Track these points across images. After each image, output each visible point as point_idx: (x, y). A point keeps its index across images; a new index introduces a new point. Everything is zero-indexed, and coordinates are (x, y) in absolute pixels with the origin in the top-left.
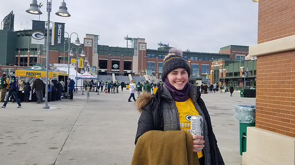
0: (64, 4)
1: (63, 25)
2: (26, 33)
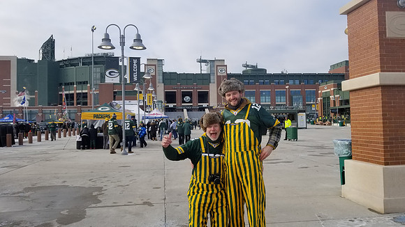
2: (71, 62)
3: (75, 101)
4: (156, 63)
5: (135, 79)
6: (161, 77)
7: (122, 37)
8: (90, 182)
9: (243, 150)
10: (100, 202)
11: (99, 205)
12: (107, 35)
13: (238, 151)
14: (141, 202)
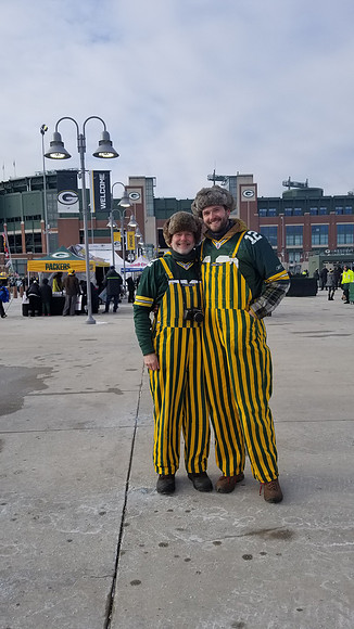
0: (106, 134)
1: (107, 173)
2: (16, 186)
3: (24, 247)
4: (142, 183)
5: (103, 206)
6: (151, 207)
7: (82, 138)
8: (36, 361)
9: (228, 307)
10: (46, 387)
11: (43, 392)
12: (58, 135)
13: (220, 307)
14: (107, 389)
